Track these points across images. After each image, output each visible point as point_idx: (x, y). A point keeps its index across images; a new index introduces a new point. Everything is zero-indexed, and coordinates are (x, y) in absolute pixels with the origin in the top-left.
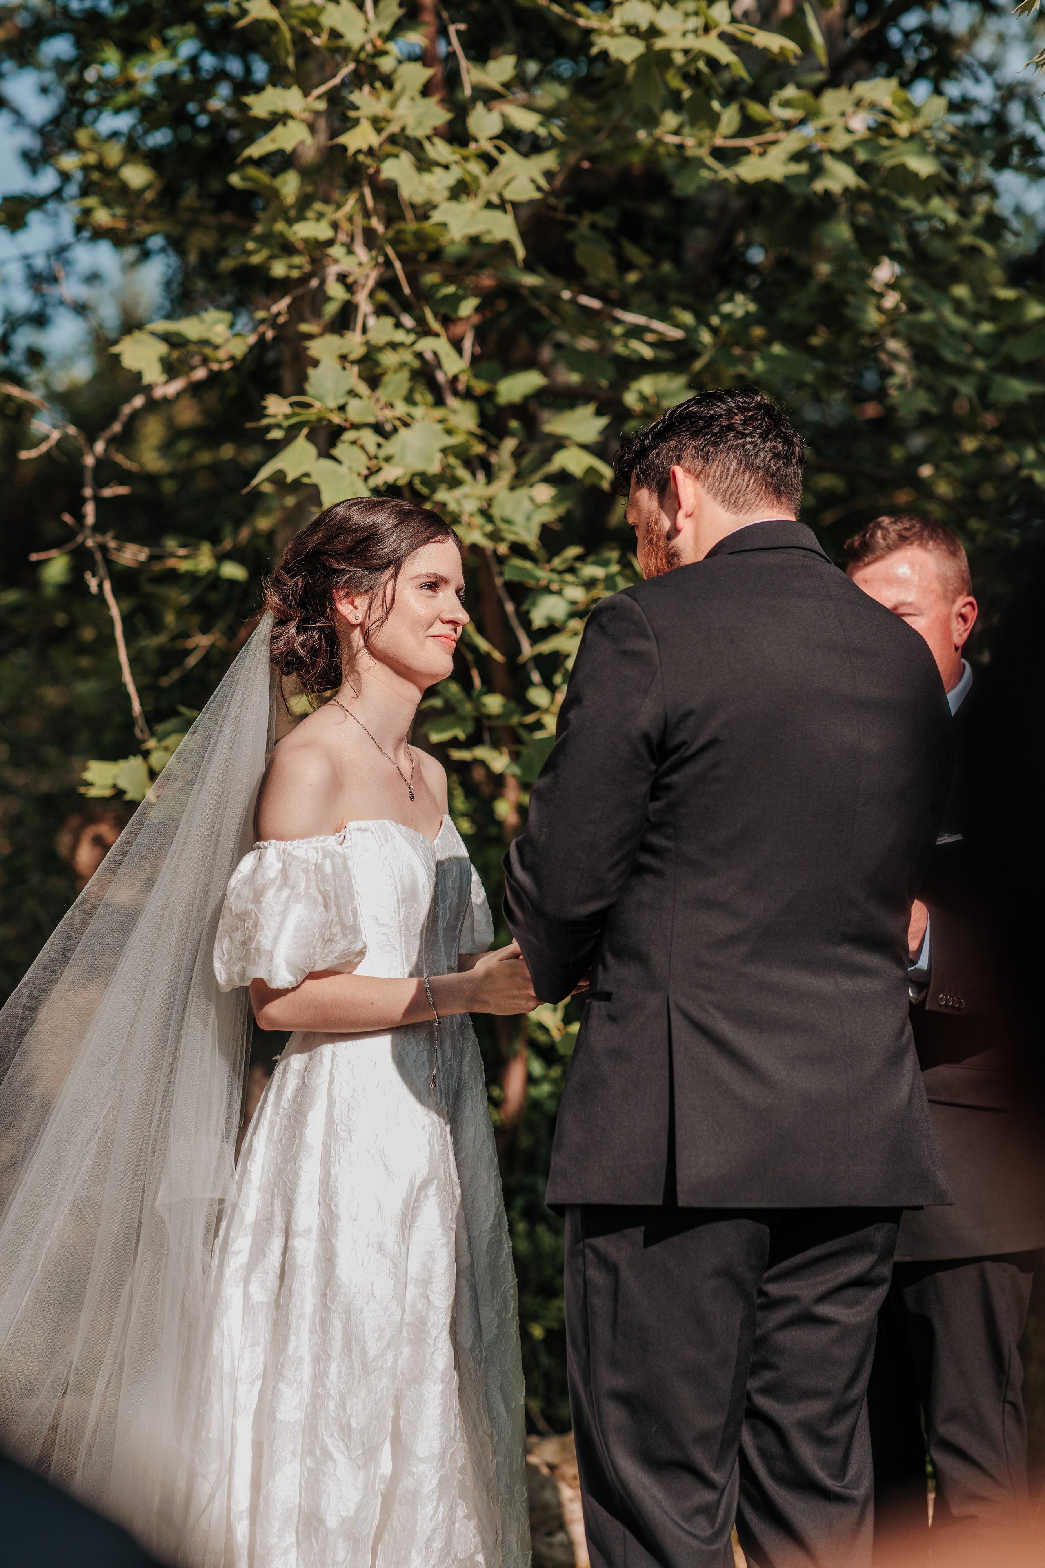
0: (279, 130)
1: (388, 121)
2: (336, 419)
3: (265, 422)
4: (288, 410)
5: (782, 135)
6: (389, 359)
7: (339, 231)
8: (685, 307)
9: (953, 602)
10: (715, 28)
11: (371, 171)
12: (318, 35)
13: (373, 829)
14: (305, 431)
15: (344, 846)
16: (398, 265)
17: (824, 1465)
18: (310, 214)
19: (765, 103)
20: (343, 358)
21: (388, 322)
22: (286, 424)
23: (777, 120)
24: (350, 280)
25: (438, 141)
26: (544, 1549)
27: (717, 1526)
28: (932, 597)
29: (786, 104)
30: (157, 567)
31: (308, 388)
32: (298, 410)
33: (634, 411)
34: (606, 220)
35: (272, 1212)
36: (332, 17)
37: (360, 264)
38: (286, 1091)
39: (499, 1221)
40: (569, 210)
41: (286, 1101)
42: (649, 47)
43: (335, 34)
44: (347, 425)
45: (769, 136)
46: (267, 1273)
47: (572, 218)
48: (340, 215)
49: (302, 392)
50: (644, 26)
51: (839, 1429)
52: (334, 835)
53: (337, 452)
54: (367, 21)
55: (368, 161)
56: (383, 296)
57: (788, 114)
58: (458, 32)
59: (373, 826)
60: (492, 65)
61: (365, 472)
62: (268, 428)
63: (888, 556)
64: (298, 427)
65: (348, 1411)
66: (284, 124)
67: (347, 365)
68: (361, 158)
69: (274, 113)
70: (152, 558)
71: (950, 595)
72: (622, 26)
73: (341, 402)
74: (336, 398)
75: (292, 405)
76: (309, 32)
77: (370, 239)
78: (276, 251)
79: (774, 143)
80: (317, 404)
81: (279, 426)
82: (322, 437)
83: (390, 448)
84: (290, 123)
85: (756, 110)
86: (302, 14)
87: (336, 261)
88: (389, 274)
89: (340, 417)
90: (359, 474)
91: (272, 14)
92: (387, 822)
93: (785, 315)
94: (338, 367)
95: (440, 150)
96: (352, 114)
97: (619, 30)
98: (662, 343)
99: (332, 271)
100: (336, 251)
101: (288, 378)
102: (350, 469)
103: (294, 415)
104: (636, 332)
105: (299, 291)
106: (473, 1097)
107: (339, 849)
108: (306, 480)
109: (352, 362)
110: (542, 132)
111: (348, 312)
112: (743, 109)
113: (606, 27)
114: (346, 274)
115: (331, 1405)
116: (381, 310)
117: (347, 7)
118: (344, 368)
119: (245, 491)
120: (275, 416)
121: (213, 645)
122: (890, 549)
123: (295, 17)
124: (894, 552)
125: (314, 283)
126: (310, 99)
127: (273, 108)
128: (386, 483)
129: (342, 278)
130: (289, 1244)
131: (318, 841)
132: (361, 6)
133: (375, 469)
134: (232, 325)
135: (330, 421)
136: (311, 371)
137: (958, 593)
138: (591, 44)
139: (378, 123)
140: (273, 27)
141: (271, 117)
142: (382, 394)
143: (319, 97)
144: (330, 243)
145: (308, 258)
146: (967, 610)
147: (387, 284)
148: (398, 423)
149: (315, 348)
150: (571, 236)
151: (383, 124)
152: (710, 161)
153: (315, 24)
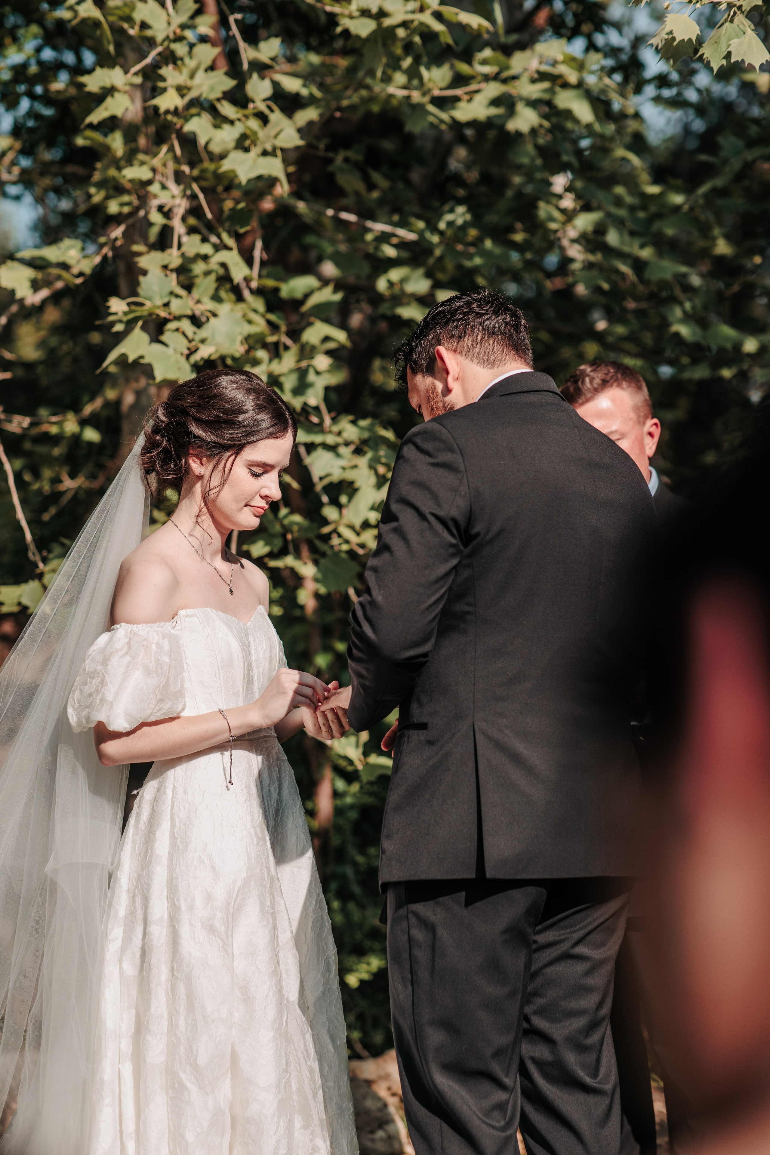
0: (109, 100)
1: (189, 89)
2: (163, 314)
3: (111, 318)
4: (126, 308)
5: (483, 85)
6: (199, 268)
7: (156, 174)
8: (419, 217)
9: (644, 424)
10: (428, 8)
11: (178, 126)
12: (133, 28)
13: (198, 615)
14: (140, 323)
15: (176, 629)
16: (201, 196)
17: (583, 1066)
18: (136, 162)
19: (469, 62)
20: (165, 267)
21: (197, 238)
22: (125, 319)
23: (478, 74)
24: (166, 209)
25: (225, 103)
26: (369, 1144)
27: (507, 1119)
28: (631, 423)
29: (484, 62)
30: (35, 431)
31: (140, 291)
32: (133, 307)
33: (385, 295)
34: (355, 155)
35: (135, 908)
36: (141, 13)
37: (173, 197)
38: (142, 816)
39: (320, 905)
40: (328, 149)
41: (143, 824)
42: (379, 25)
43: (144, 26)
44: (171, 317)
45: (473, 87)
46: (134, 954)
47: (330, 155)
48: (156, 162)
49: (136, 294)
50: (374, 10)
51: (593, 1039)
52: (170, 622)
53: (164, 338)
54: (168, 15)
55: (175, 120)
56: (192, 221)
57: (486, 69)
58: (236, 21)
59: (198, 612)
60: (262, 45)
61: (186, 352)
62: (113, 324)
63: (596, 397)
64: (135, 320)
65: (195, 1053)
66: (112, 96)
67: (168, 272)
68: (169, 117)
69: (103, 88)
70: (32, 425)
71: (642, 419)
72: (358, 10)
73: (165, 300)
74: (161, 297)
75: (129, 304)
76: (125, 26)
77: (179, 177)
78: (112, 192)
79: (477, 91)
80: (148, 304)
81: (120, 321)
82: (152, 327)
83: (203, 333)
84: (117, 95)
85: (463, 68)
86: (119, 12)
87: (155, 196)
88: (195, 203)
89: (165, 311)
90: (182, 354)
91: (96, 13)
92: (209, 609)
93: (492, 218)
94: (162, 275)
95: (227, 109)
96: (161, 84)
97: (356, 14)
98: (403, 245)
99: (155, 203)
100: (155, 188)
101: (123, 285)
102: (175, 350)
103: (131, 312)
104: (384, 238)
105: (131, 221)
106: (293, 813)
107: (173, 631)
108: (142, 361)
109: (172, 270)
110: (305, 92)
111: (166, 233)
112: (452, 67)
113: (346, 12)
114: (163, 205)
115: (182, 1049)
116: (192, 230)
117: (152, 5)
118: (166, 276)
119: (98, 371)
120: (116, 314)
121: (79, 488)
122: (597, 391)
123: (112, 14)
124: (600, 394)
125: (142, 213)
126: (129, 75)
127: (102, 84)
128: (202, 359)
129: (160, 208)
130: (147, 931)
131: (158, 627)
132: (163, 5)
133: (193, 350)
134: (83, 249)
135: (158, 315)
136: (142, 279)
137: (646, 417)
138: (337, 24)
139: (181, 90)
140: (97, 24)
141: (101, 91)
142: (196, 293)
143: (136, 74)
144: (150, 182)
145: (135, 196)
146: (653, 429)
147: (195, 211)
148: (209, 314)
149: (143, 262)
150: (330, 168)
151: (185, 91)
152: (431, 108)
153: (129, 19)
